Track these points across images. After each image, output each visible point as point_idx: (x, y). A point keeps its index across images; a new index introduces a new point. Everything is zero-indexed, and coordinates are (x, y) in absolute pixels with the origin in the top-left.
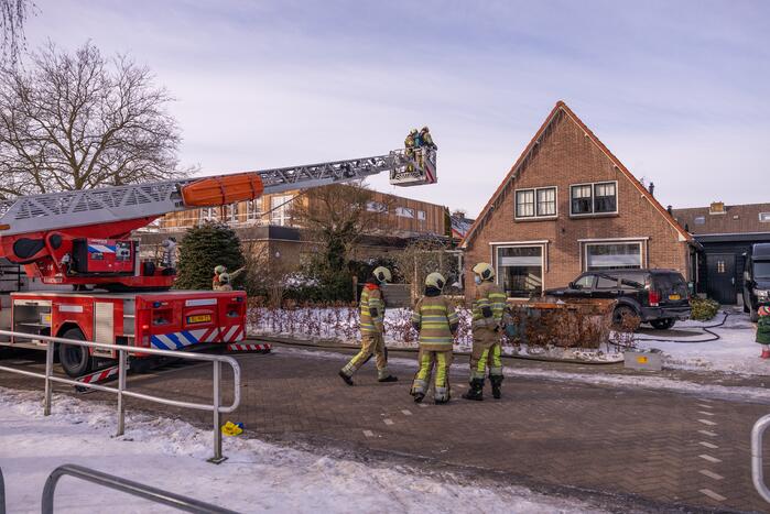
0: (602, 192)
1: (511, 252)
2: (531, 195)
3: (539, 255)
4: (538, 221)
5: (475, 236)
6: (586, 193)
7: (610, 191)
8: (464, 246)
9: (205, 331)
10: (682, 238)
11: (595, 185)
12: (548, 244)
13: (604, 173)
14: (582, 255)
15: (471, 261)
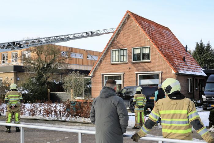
0: (145, 51)
2: (118, 52)
3: (121, 79)
4: (120, 64)
6: (139, 51)
8: (91, 75)
10: (173, 72)
11: (142, 48)
12: (124, 74)
13: (145, 43)
14: (137, 79)
15: (94, 82)
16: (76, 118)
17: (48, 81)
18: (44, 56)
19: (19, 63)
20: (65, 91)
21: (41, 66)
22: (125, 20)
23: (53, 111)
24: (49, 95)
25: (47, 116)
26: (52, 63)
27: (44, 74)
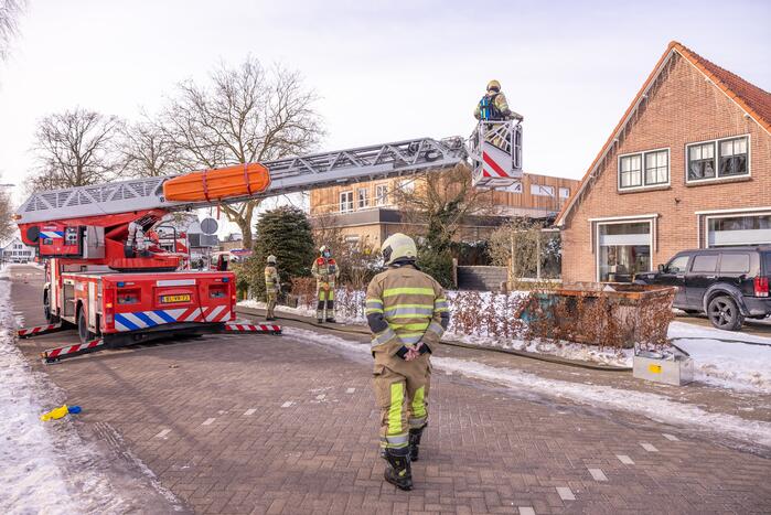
0: (729, 151)
1: (613, 229)
2: (639, 160)
3: (648, 232)
4: (646, 191)
5: (572, 213)
6: (708, 153)
7: (739, 148)
8: (560, 224)
9: (183, 311)
11: (720, 142)
12: (657, 218)
13: (731, 126)
14: (701, 230)
15: (568, 240)
16: (561, 346)
17: (452, 240)
18: (442, 187)
19: (390, 204)
20: (494, 263)
21: (437, 208)
22: (665, 69)
23: (485, 320)
24: (455, 271)
25: (467, 332)
26: (460, 200)
27: (443, 226)
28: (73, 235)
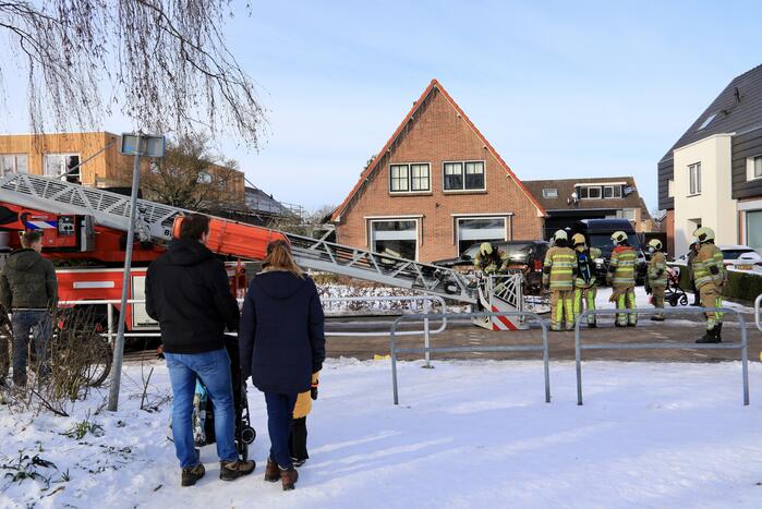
0: (471, 170)
4: (413, 196)
5: (348, 210)
6: (457, 170)
7: (479, 170)
8: (338, 220)
10: (540, 214)
11: (466, 163)
12: (422, 218)
13: (474, 153)
14: (454, 228)
15: (344, 235)
22: (428, 100)
28: (69, 225)
